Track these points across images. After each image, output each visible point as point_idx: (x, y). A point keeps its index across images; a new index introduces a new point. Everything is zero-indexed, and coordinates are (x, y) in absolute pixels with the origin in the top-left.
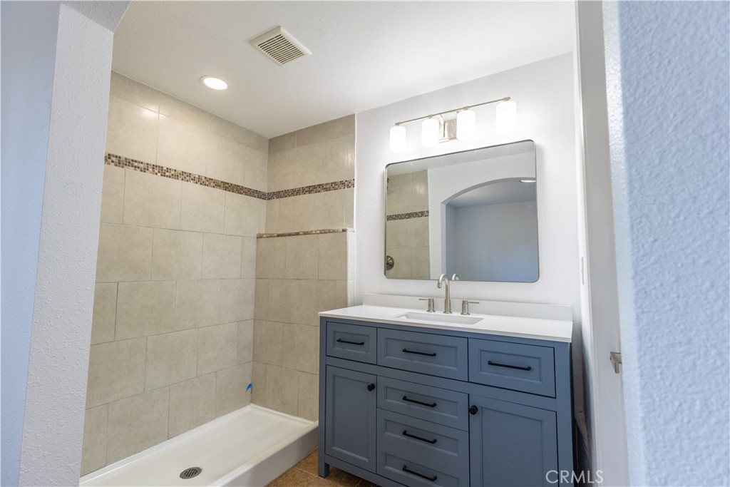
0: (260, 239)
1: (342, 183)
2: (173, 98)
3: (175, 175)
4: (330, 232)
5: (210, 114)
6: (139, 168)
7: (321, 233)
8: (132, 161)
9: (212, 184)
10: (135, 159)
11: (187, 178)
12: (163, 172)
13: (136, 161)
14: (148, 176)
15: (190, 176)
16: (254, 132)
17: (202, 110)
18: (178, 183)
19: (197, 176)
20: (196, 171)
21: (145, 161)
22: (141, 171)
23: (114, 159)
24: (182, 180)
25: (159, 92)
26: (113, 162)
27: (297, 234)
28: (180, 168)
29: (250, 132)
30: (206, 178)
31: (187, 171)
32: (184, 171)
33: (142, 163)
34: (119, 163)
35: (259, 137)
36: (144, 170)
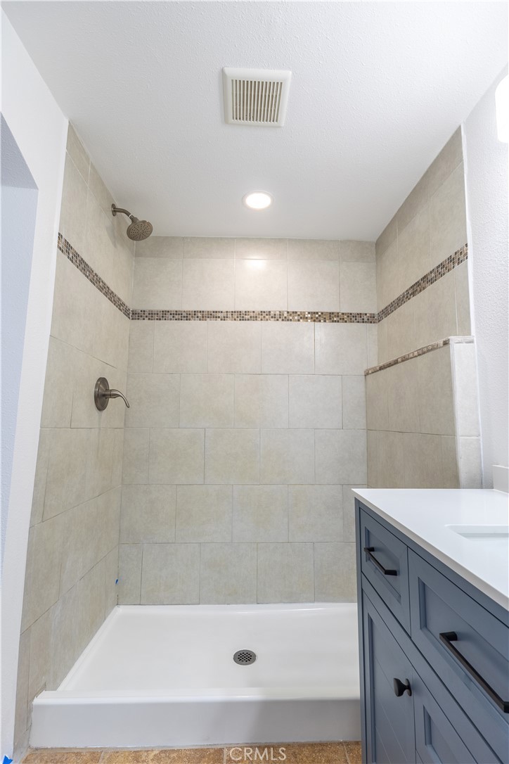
0: (368, 377)
1: (451, 260)
2: (248, 239)
3: (254, 317)
4: (429, 351)
5: (289, 240)
6: (219, 317)
7: (419, 355)
8: (214, 312)
9: (296, 318)
10: (215, 310)
11: (267, 317)
12: (241, 316)
13: (216, 312)
14: (229, 322)
15: (270, 315)
16: (350, 241)
17: (279, 239)
18: (257, 324)
19: (278, 313)
20: (275, 308)
21: (224, 310)
22: (221, 320)
23: (199, 315)
24: (262, 320)
25: (233, 239)
26: (198, 317)
27: (396, 362)
28: (258, 308)
29: (345, 243)
30: (288, 312)
31: (265, 310)
32: (263, 310)
33: (222, 312)
34: (203, 317)
35: (360, 244)
36: (224, 319)
